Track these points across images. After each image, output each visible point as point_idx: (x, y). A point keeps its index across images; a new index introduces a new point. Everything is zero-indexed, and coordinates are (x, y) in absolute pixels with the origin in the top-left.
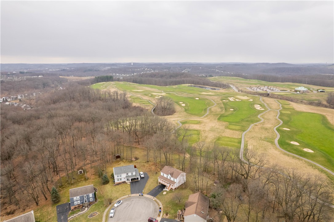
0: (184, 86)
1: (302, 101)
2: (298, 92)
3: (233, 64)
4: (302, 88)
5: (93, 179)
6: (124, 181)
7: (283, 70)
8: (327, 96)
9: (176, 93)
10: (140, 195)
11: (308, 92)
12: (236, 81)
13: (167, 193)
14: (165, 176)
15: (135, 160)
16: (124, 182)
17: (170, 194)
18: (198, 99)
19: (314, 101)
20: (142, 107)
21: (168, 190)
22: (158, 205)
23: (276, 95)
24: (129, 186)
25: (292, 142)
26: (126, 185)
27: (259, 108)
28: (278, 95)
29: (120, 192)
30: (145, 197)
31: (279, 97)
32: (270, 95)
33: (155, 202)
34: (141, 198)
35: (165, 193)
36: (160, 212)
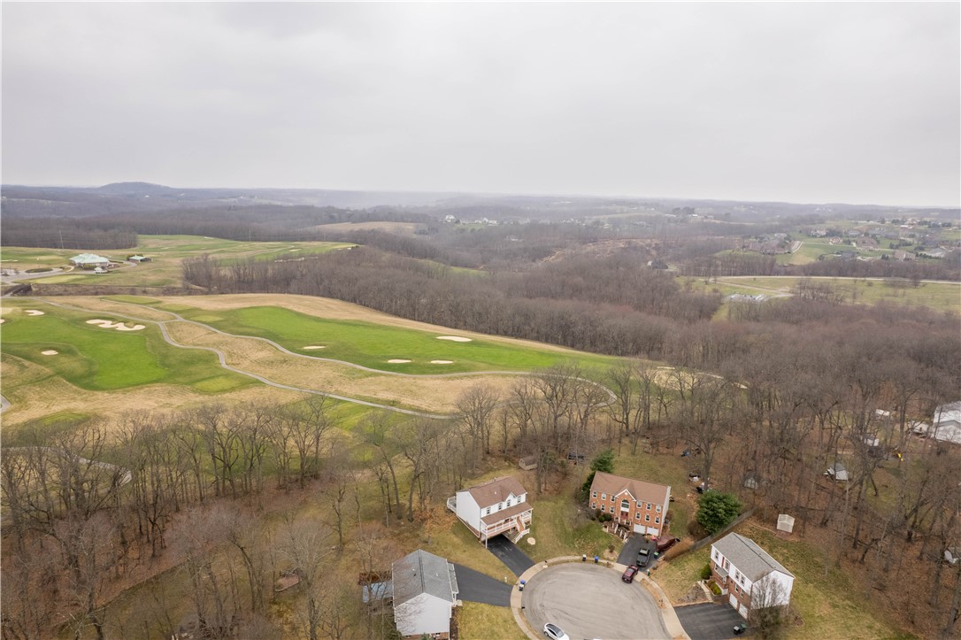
2: (99, 269)
10: (520, 589)
11: (118, 266)
13: (535, 537)
14: (494, 509)
21: (528, 531)
22: (568, 562)
23: (53, 285)
24: (472, 605)
25: (390, 361)
26: (468, 611)
27: (121, 327)
28: (58, 284)
29: (495, 629)
30: (530, 581)
31: (70, 289)
32: (34, 289)
33: (555, 567)
34: (534, 590)
35: (531, 541)
36: (596, 561)
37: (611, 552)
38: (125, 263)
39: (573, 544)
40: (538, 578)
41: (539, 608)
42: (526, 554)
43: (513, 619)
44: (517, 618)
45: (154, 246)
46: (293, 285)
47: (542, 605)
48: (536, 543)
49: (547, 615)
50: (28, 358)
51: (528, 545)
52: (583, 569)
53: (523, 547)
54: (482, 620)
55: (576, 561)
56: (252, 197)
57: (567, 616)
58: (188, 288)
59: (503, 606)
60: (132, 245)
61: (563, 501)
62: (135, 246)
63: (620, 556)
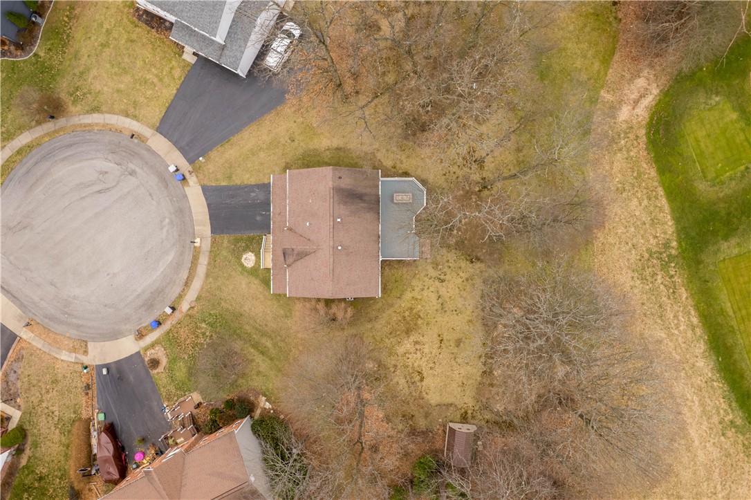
13: (254, 270)
17: (257, 287)
22: (187, 284)
26: (170, 61)
29: (127, 79)
30: (185, 196)
33: (188, 258)
34: (167, 186)
35: (249, 259)
39: (211, 325)
40: (182, 211)
41: (132, 166)
42: (239, 235)
43: (135, 117)
44: (135, 126)
47: (132, 173)
48: (242, 265)
49: (112, 165)
51: (246, 249)
52: (159, 292)
53: (251, 240)
54: (149, 71)
55: (180, 297)
57: (96, 188)
59: (163, 121)
63: (145, 369)
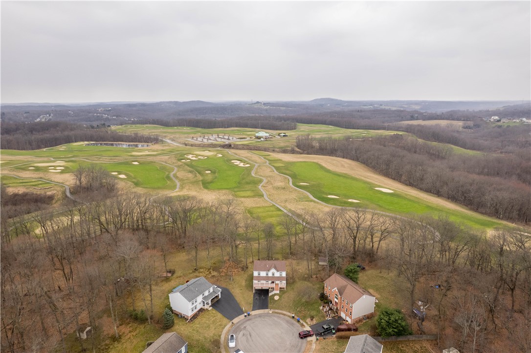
0: (78, 145)
1: (273, 149)
2: (262, 139)
3: (125, 105)
4: (263, 133)
5: (130, 332)
6: (200, 308)
7: (205, 111)
8: (295, 141)
9: (86, 159)
10: (246, 316)
11: (271, 138)
12: (160, 130)
13: (280, 296)
14: (263, 274)
15: (172, 275)
16: (201, 310)
17: (285, 296)
18: (136, 163)
19: (286, 148)
20: (35, 193)
21: (278, 292)
22: (285, 315)
23: (240, 145)
24: (214, 312)
25: (329, 196)
27: (242, 165)
28: (242, 145)
29: (211, 326)
30: (255, 315)
31: (245, 147)
32: (232, 146)
33: (276, 315)
34: (250, 319)
35: (276, 298)
36: (298, 321)
37: (312, 320)
38: (276, 136)
39: (298, 308)
40: (260, 316)
41: (242, 328)
42: (269, 302)
43: (225, 326)
44: (228, 326)
45: (303, 129)
46: (339, 153)
47: (245, 327)
48: (278, 300)
49: (241, 332)
50: (199, 173)
51: (274, 299)
52: (287, 321)
53: (271, 299)
55: (289, 316)
56: (381, 105)
57: (249, 337)
58: (293, 150)
60: (294, 128)
61: (318, 286)
62: (295, 129)
63: (315, 325)
